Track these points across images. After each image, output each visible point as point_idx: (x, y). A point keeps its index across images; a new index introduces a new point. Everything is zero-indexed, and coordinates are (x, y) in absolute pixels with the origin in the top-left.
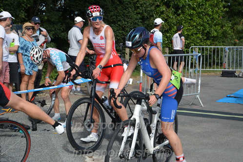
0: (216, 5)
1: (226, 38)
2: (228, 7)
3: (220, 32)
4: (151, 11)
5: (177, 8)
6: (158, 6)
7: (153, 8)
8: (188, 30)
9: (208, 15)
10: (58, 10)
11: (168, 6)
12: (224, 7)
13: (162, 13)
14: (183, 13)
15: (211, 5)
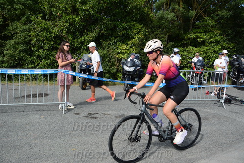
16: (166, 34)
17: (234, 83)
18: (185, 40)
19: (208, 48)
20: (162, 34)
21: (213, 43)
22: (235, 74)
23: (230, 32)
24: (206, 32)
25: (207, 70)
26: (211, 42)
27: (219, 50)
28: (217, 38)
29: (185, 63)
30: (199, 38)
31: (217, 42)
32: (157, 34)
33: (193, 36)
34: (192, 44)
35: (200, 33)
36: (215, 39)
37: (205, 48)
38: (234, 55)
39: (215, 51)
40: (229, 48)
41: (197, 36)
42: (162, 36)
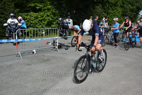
0: (119, 12)
1: (122, 22)
2: (122, 13)
3: (120, 20)
4: (100, 14)
5: (108, 13)
6: (102, 13)
7: (101, 13)
8: (111, 20)
9: (117, 15)
10: (74, 14)
11: (105, 12)
12: (121, 13)
13: (103, 15)
14: (109, 15)
15: (117, 12)
16: (12, 2)
17: (61, 35)
18: (28, 8)
19: (43, 13)
20: (9, 2)
21: (46, 10)
22: (61, 30)
23: (56, 3)
24: (41, 3)
25: (44, 28)
26: (45, 10)
27: (50, 15)
28: (48, 7)
29: (29, 24)
30: (37, 6)
31: (49, 10)
32: (5, 2)
33: (33, 5)
34: (32, 11)
35: (37, 3)
36: (47, 7)
37: (42, 13)
38: (59, 18)
39: (48, 16)
40: (56, 13)
41: (36, 5)
42: (9, 3)
